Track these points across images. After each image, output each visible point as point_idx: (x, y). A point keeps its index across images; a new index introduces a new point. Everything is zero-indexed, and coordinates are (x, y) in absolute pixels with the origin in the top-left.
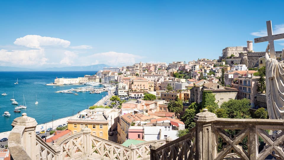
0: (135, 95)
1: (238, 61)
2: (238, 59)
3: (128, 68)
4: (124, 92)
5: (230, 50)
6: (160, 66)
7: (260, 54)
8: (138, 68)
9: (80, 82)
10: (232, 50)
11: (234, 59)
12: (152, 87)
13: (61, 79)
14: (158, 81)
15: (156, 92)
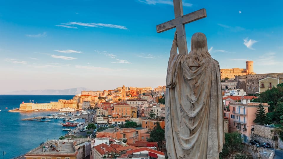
0: (116, 122)
1: (233, 85)
2: (233, 83)
3: (110, 91)
4: (103, 119)
5: (224, 72)
6: (145, 90)
7: (262, 76)
8: (121, 93)
9: (53, 108)
10: (226, 72)
11: (228, 83)
12: (136, 113)
13: (28, 105)
14: (141, 107)
15: (138, 119)
